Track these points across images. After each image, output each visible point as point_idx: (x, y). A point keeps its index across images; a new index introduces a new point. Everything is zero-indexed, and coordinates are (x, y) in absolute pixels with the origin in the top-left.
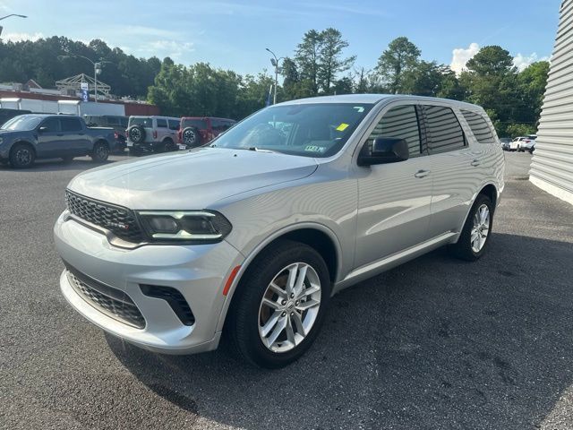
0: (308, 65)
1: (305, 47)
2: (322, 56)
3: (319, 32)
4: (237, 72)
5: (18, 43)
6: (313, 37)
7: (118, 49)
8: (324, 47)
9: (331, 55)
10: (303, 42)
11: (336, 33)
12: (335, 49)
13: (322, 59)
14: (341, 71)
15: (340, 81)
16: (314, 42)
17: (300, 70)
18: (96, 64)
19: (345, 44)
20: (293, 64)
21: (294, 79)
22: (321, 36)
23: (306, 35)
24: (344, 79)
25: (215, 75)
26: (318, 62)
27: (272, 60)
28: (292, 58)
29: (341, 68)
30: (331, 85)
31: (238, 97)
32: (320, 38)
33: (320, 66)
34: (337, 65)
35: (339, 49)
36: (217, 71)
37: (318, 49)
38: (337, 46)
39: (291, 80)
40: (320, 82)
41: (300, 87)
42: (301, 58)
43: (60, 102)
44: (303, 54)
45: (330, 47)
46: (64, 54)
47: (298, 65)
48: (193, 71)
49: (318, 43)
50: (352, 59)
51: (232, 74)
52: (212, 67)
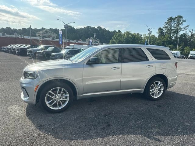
0: (168, 30)
1: (167, 23)
2: (174, 26)
3: (174, 17)
4: (140, 34)
5: (79, 29)
6: (171, 19)
7: (105, 29)
8: (175, 22)
9: (179, 25)
10: (167, 21)
11: (181, 17)
12: (180, 23)
13: (174, 27)
14: (183, 31)
15: (182, 35)
16: (171, 21)
17: (165, 31)
18: (94, 34)
19: (184, 21)
20: (162, 29)
21: (162, 35)
22: (175, 18)
23: (168, 19)
24: (184, 34)
25: (132, 35)
26: (173, 28)
27: (148, 29)
28: (162, 27)
29: (183, 30)
30: (178, 36)
31: (139, 42)
32: (174, 20)
33: (173, 29)
34: (181, 29)
35: (182, 23)
36: (133, 34)
37: (173, 23)
38: (181, 22)
39: (161, 35)
40: (173, 35)
41: (164, 38)
42: (166, 27)
43: (83, 45)
44: (166, 26)
45: (178, 23)
46: (90, 31)
47: (164, 30)
48: (124, 34)
49: (173, 21)
50: (188, 26)
51: (138, 34)
52: (131, 32)
